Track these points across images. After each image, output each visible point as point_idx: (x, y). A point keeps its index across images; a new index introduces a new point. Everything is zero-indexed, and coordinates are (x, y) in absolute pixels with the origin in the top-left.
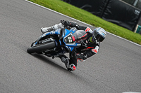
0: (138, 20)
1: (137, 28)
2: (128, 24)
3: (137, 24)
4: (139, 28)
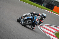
0: (43, 2)
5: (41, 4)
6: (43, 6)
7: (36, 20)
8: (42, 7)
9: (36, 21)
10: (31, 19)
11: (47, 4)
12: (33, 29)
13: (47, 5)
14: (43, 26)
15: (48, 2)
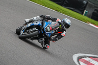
0: (85, 7)
1: (85, 12)
2: (79, 10)
3: (85, 9)
4: (86, 13)
5: (81, 11)
6: (85, 15)
7: (48, 28)
8: (83, 17)
9: (47, 31)
10: (38, 27)
11: (93, 11)
12: (46, 48)
13: (93, 13)
14: (84, 59)
15: (95, 6)
